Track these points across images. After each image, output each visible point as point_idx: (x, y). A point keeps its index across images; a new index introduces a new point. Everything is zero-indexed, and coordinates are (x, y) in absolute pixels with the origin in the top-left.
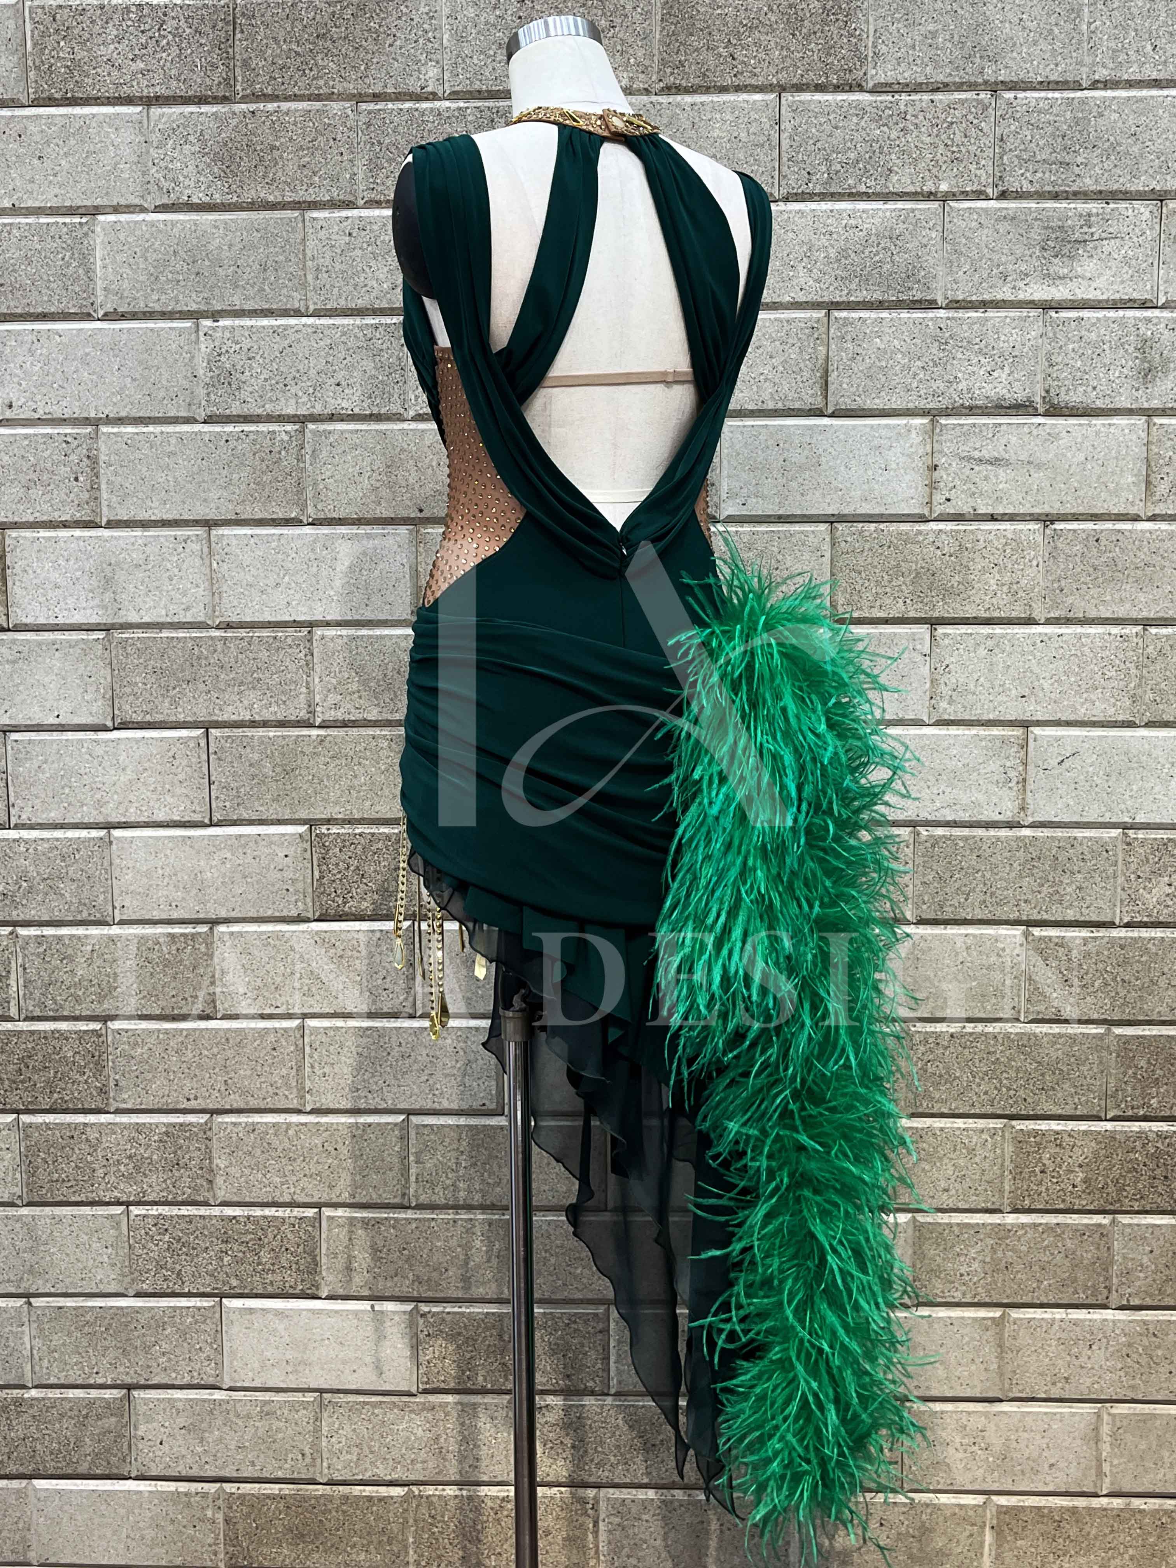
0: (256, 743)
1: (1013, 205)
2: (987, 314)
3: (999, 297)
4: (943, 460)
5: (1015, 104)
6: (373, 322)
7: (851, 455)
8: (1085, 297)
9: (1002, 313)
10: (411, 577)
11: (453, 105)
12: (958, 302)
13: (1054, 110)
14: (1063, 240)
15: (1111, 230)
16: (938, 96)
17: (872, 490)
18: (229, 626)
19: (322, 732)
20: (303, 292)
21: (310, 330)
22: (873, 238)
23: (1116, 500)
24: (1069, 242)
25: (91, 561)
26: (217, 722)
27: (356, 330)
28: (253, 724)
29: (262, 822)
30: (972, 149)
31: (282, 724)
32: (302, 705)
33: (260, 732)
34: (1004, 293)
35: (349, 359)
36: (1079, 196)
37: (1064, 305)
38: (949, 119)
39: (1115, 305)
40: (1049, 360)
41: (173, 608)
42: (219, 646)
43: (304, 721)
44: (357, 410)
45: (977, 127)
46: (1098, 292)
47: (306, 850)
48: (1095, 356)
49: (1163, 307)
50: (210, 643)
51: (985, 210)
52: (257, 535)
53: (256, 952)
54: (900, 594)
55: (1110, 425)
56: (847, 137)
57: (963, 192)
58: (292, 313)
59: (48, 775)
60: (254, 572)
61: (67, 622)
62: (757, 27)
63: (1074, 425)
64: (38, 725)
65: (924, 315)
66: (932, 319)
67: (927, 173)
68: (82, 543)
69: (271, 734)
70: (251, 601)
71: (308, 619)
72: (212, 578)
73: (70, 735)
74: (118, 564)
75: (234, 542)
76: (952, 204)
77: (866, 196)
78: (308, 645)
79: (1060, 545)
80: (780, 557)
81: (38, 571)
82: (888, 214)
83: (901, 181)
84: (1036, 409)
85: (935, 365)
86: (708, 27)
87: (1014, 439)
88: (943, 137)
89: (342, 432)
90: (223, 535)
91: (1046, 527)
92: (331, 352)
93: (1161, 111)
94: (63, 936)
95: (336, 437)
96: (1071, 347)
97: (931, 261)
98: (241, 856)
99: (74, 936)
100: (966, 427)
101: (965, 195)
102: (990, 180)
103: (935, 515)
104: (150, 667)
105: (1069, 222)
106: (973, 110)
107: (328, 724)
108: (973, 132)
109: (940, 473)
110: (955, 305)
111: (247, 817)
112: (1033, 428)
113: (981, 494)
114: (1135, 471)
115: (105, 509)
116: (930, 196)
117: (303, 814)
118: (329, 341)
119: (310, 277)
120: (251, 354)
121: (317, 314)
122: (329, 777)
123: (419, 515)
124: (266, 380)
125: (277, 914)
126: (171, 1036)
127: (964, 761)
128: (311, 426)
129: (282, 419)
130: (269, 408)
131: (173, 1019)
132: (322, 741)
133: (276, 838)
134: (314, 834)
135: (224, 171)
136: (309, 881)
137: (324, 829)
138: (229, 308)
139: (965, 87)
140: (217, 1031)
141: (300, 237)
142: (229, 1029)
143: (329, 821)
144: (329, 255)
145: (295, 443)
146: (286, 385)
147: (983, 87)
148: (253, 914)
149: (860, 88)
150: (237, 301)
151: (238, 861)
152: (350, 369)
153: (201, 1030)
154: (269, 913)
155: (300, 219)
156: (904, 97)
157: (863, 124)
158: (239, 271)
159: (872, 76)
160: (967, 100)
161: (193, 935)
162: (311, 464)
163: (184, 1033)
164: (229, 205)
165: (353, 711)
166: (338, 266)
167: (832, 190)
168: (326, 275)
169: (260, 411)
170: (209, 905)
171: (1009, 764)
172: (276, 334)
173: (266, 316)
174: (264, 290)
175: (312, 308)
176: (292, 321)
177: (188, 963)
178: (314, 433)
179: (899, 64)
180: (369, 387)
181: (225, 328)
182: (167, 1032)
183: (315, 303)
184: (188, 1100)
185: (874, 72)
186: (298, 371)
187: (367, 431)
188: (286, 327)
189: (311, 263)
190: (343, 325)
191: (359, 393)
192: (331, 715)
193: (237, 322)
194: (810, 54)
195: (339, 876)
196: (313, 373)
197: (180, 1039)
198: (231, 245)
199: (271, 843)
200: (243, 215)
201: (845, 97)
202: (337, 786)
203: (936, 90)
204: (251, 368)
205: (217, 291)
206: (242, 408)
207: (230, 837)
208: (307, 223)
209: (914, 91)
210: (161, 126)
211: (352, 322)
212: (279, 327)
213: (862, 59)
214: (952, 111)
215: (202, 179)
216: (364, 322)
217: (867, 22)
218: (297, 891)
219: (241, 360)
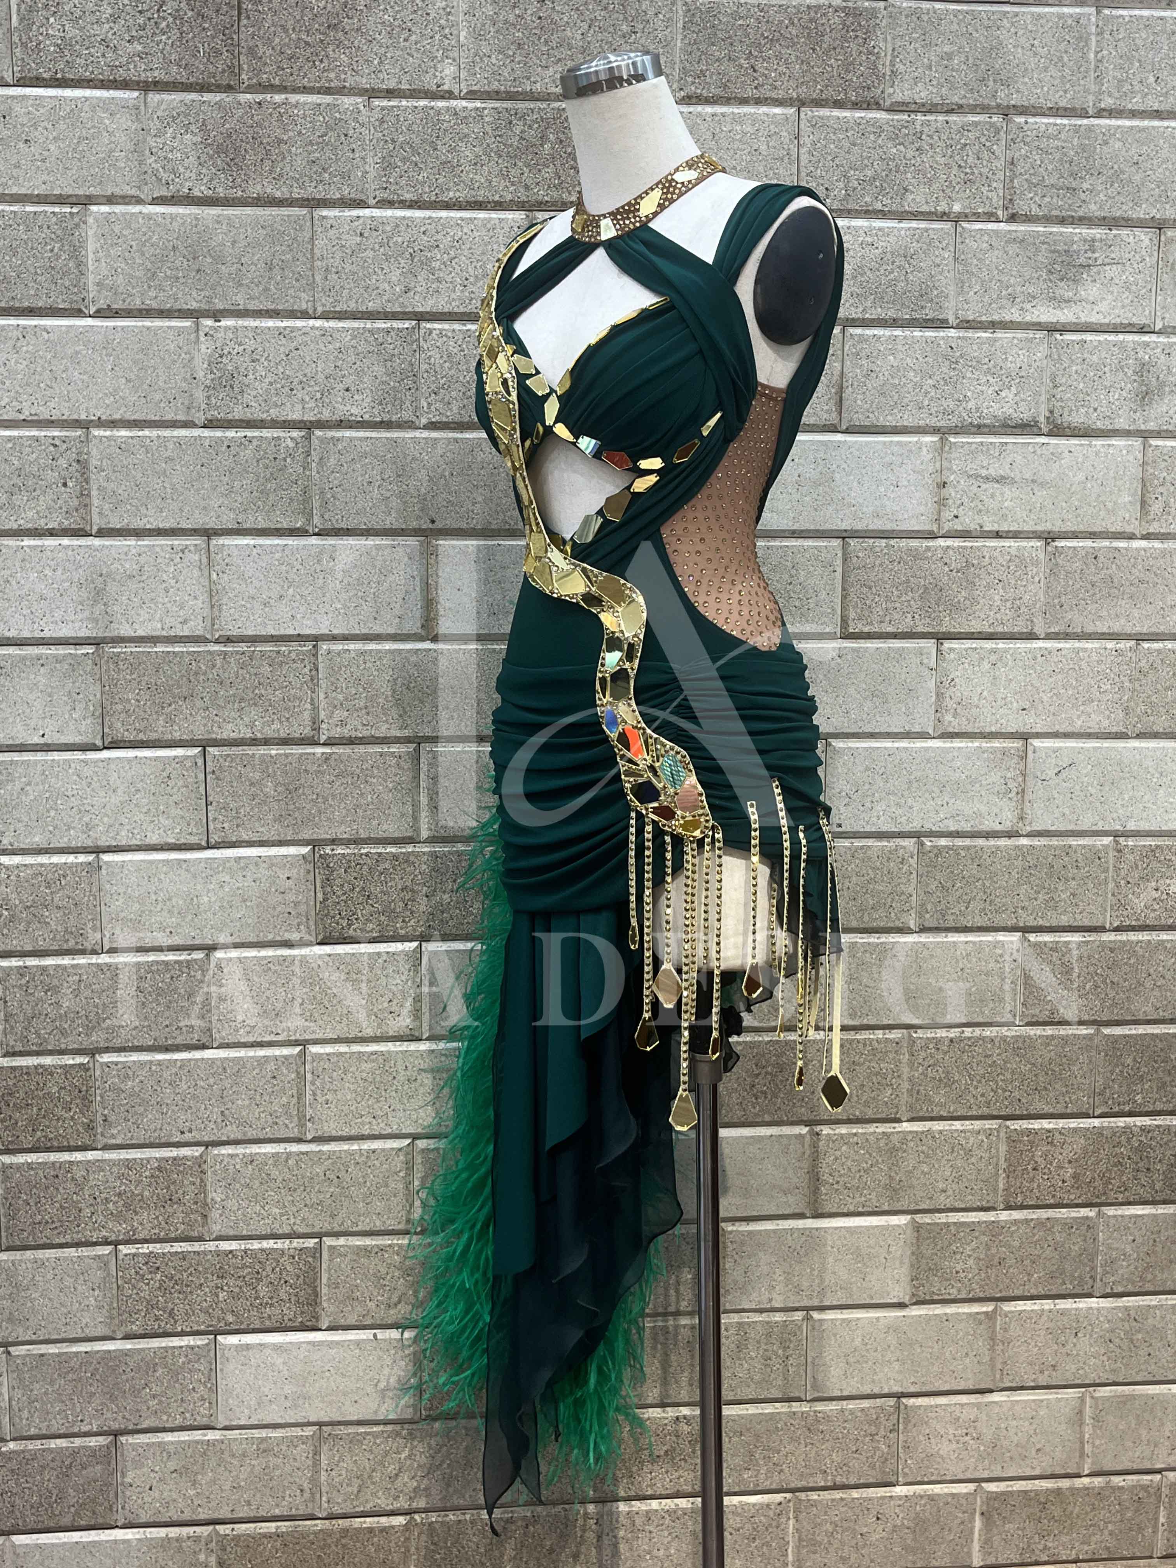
0: (257, 762)
1: (1022, 228)
2: (995, 335)
3: (1008, 318)
4: (952, 478)
5: (1025, 128)
6: (384, 326)
7: (864, 471)
8: (1088, 320)
9: (1009, 335)
10: (422, 590)
11: (471, 105)
12: (968, 322)
13: (1062, 136)
14: (1069, 264)
15: (1113, 256)
16: (953, 118)
17: (883, 506)
18: (229, 640)
19: (327, 750)
20: (311, 293)
21: (318, 333)
22: (889, 256)
23: (1113, 518)
24: (1074, 266)
25: (80, 571)
26: (216, 740)
27: (367, 334)
28: (254, 742)
29: (262, 844)
30: (985, 170)
31: (285, 742)
32: (306, 722)
33: (262, 750)
34: (1013, 314)
35: (358, 363)
36: (1084, 222)
37: (1068, 328)
38: (963, 141)
39: (1115, 329)
40: (1053, 380)
41: (169, 621)
42: (219, 662)
43: (308, 738)
44: (366, 417)
45: (989, 150)
46: (1101, 316)
47: (309, 872)
48: (1096, 378)
49: (1159, 333)
50: (209, 657)
51: (996, 232)
52: (261, 546)
53: (255, 978)
54: (909, 610)
55: (1109, 445)
56: (864, 154)
57: (975, 214)
58: (299, 315)
59: (32, 797)
60: (256, 583)
61: (54, 635)
62: (778, 40)
63: (1076, 445)
64: (22, 745)
65: (936, 334)
66: (943, 338)
67: (941, 194)
68: (70, 553)
69: (273, 752)
70: (253, 614)
71: (314, 632)
72: (211, 590)
73: (55, 756)
74: (109, 575)
75: (236, 552)
76: (964, 225)
77: (882, 214)
78: (313, 659)
79: (1060, 562)
80: (794, 572)
81: (22, 582)
82: (903, 233)
83: (917, 200)
84: (1040, 429)
85: (946, 384)
86: (730, 37)
87: (1019, 459)
88: (957, 158)
89: (351, 439)
90: (223, 545)
91: (1048, 544)
92: (340, 355)
93: (1161, 141)
94: (47, 966)
95: (344, 444)
96: (1074, 368)
97: (944, 281)
98: (240, 879)
99: (59, 966)
100: (974, 446)
101: (977, 217)
102: (1001, 203)
103: (942, 532)
104: (144, 683)
105: (1075, 246)
106: (986, 132)
107: (333, 741)
108: (985, 155)
109: (949, 491)
110: (966, 325)
111: (247, 838)
112: (1037, 447)
113: (988, 512)
114: (1132, 491)
115: (96, 518)
116: (943, 217)
117: (306, 835)
118: (338, 345)
119: (318, 278)
120: (255, 356)
121: (325, 316)
122: (334, 796)
123: (431, 526)
124: (271, 384)
125: (278, 938)
126: (164, 1068)
127: (967, 773)
128: (318, 433)
129: (287, 425)
130: (274, 413)
131: (167, 1049)
132: (327, 758)
133: (279, 859)
134: (317, 855)
135: (227, 164)
136: (312, 903)
137: (328, 850)
138: (232, 308)
139: (978, 110)
140: (213, 1061)
141: (308, 235)
142: (227, 1059)
143: (333, 842)
144: (339, 255)
145: (301, 450)
146: (292, 390)
147: (995, 111)
148: (252, 938)
149: (878, 107)
150: (241, 301)
151: (238, 885)
152: (360, 374)
153: (197, 1060)
154: (270, 937)
155: (308, 217)
156: (920, 117)
157: (880, 141)
158: (243, 269)
159: (890, 95)
160: (980, 122)
161: (188, 962)
162: (318, 473)
163: (179, 1064)
164: (233, 199)
165: (360, 727)
166: (348, 267)
167: (849, 207)
168: (335, 277)
169: (264, 416)
170: (205, 930)
171: (1009, 775)
172: (281, 337)
173: (271, 317)
174: (269, 290)
175: (320, 309)
176: (299, 323)
177: (182, 991)
178: (321, 440)
179: (916, 84)
180: (380, 393)
181: (227, 328)
182: (159, 1063)
183: (324, 305)
184: (182, 1133)
185: (891, 90)
186: (305, 375)
187: (377, 439)
188: (293, 329)
189: (319, 263)
190: (353, 329)
191: (369, 399)
192: (337, 732)
193: (241, 322)
194: (829, 69)
195: (344, 898)
196: (320, 377)
197: (174, 1070)
198: (235, 242)
199: (273, 865)
200: (248, 210)
201: (863, 115)
202: (343, 805)
203: (951, 111)
204: (255, 371)
205: (219, 289)
206: (245, 413)
207: (228, 859)
208: (316, 222)
209: (930, 112)
210: (159, 113)
211: (362, 325)
212: (285, 328)
213: (880, 77)
214: (966, 133)
215: (204, 171)
216: (375, 325)
217: (885, 40)
218: (299, 914)
219: (244, 363)
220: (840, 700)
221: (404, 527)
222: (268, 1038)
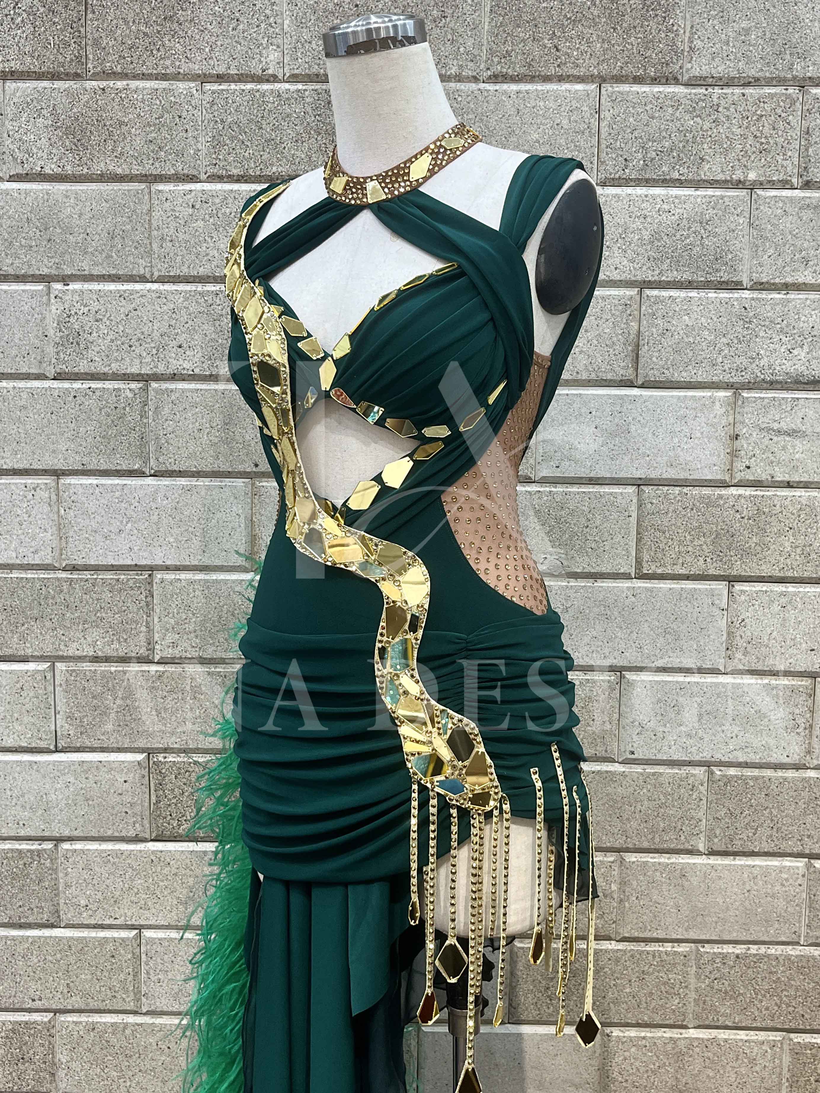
0: (99, 677)
1: (817, 195)
2: (788, 296)
3: (801, 280)
4: (745, 430)
6: (213, 289)
7: (659, 424)
9: (803, 295)
10: (246, 526)
11: (292, 87)
12: (762, 284)
16: (749, 91)
17: (677, 456)
18: (74, 568)
19: (160, 668)
20: (148, 260)
21: (154, 295)
22: (685, 222)
26: (62, 656)
27: (198, 296)
28: (96, 659)
29: (103, 750)
30: (780, 140)
31: (123, 660)
32: (142, 643)
33: (103, 667)
34: (806, 277)
35: (190, 322)
38: (759, 112)
41: (22, 551)
42: (66, 587)
43: (143, 657)
44: (197, 371)
45: (785, 120)
47: (144, 776)
50: (57, 583)
51: (790, 198)
52: (102, 485)
53: (97, 869)
54: (701, 553)
56: (662, 127)
57: (769, 182)
58: (138, 279)
60: (99, 519)
62: (580, 21)
65: (730, 295)
66: (737, 299)
67: (737, 163)
69: (113, 669)
70: (95, 546)
71: (149, 563)
72: (59, 524)
75: (81, 491)
76: (759, 192)
77: (679, 183)
78: (148, 587)
80: (590, 516)
82: (699, 199)
83: (713, 170)
86: (534, 20)
87: (810, 413)
88: (753, 128)
89: (183, 391)
90: (71, 484)
92: (174, 316)
95: (177, 395)
97: (738, 246)
98: (84, 780)
100: (766, 401)
101: (772, 185)
102: (796, 171)
103: (734, 481)
104: (1, 605)
106: (782, 104)
107: (166, 660)
108: (781, 125)
109: (741, 442)
110: (760, 286)
111: (89, 745)
113: (779, 463)
116: (740, 184)
117: (141, 743)
118: (172, 306)
119: (155, 246)
120: (99, 317)
121: (161, 280)
122: (166, 710)
123: (254, 469)
124: (112, 341)
125: (116, 834)
126: (17, 942)
127: (756, 708)
128: (154, 385)
129: (126, 377)
130: (115, 367)
131: (21, 926)
132: (160, 676)
133: (117, 765)
134: (151, 762)
135: (75, 144)
136: (147, 804)
137: (161, 757)
138: (78, 273)
139: (774, 83)
140: (61, 939)
141: (146, 208)
142: (72, 938)
143: (166, 750)
144: (173, 225)
145: (138, 401)
146: (130, 346)
147: (791, 83)
148: (94, 833)
149: (676, 81)
150: (86, 267)
151: (81, 785)
152: (192, 331)
153: (46, 938)
154: (109, 833)
155: (147, 191)
156: (717, 90)
157: (678, 114)
158: (89, 239)
159: (688, 70)
160: (776, 94)
161: (38, 851)
162: (154, 420)
163: (30, 940)
164: (80, 176)
165: (189, 649)
166: (181, 236)
167: (647, 176)
168: (170, 244)
169: (106, 370)
170: (53, 824)
171: (797, 711)
172: (122, 299)
173: (113, 281)
174: (112, 257)
175: (156, 274)
176: (138, 286)
177: (33, 877)
178: (156, 391)
179: (713, 59)
180: (209, 349)
181: (74, 291)
182: (14, 939)
183: (160, 270)
184: (33, 1000)
185: (689, 66)
186: (143, 333)
187: (206, 390)
188: (132, 292)
189: (155, 232)
190: (186, 292)
191: (200, 354)
192: (169, 653)
193: (87, 286)
194: (630, 47)
195: (174, 801)
196: (156, 335)
197: (26, 946)
198: (81, 214)
199: (112, 769)
200: (94, 186)
201: (661, 89)
202: (174, 718)
203: (748, 84)
204: (98, 329)
205: (67, 257)
206: (90, 367)
207: (73, 763)
208: (153, 196)
209: (728, 85)
210: (15, 100)
211: (194, 288)
212: (125, 291)
213: (678, 54)
214: (762, 104)
215: (54, 151)
216: (205, 289)
217: (685, 18)
218: (135, 815)
219: (88, 322)
220: (634, 635)
221: (230, 470)
222: (107, 922)
